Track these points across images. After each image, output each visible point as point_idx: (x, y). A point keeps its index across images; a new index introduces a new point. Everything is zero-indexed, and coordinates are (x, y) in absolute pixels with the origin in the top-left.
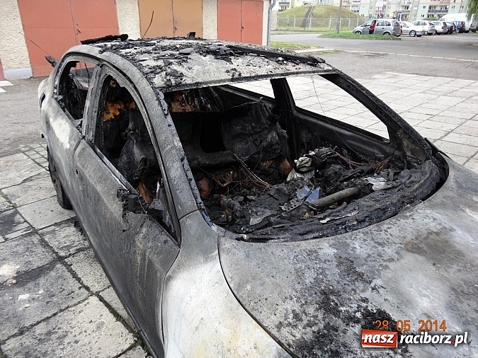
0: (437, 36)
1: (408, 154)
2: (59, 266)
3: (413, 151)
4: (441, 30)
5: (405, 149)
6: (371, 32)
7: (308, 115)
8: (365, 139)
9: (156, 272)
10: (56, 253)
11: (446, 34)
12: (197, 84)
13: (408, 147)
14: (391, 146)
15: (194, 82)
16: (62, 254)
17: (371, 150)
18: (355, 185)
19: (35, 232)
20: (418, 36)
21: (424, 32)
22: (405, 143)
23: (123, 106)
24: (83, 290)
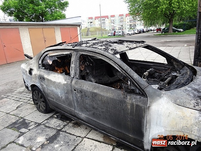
0: (136, 35)
1: (176, 66)
2: (61, 133)
3: (177, 65)
4: (137, 32)
5: (175, 65)
6: (114, 35)
7: (134, 61)
8: (158, 65)
9: (141, 107)
10: (56, 129)
11: (139, 33)
12: (122, 51)
13: (175, 64)
14: (168, 66)
15: (121, 51)
16: (59, 129)
17: (161, 68)
18: (170, 77)
19: (39, 124)
20: (130, 35)
21: (132, 33)
22: (174, 63)
23: (63, 69)
24: (78, 138)
